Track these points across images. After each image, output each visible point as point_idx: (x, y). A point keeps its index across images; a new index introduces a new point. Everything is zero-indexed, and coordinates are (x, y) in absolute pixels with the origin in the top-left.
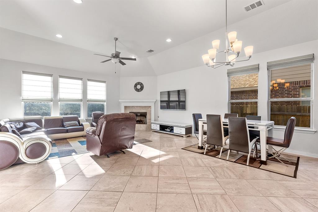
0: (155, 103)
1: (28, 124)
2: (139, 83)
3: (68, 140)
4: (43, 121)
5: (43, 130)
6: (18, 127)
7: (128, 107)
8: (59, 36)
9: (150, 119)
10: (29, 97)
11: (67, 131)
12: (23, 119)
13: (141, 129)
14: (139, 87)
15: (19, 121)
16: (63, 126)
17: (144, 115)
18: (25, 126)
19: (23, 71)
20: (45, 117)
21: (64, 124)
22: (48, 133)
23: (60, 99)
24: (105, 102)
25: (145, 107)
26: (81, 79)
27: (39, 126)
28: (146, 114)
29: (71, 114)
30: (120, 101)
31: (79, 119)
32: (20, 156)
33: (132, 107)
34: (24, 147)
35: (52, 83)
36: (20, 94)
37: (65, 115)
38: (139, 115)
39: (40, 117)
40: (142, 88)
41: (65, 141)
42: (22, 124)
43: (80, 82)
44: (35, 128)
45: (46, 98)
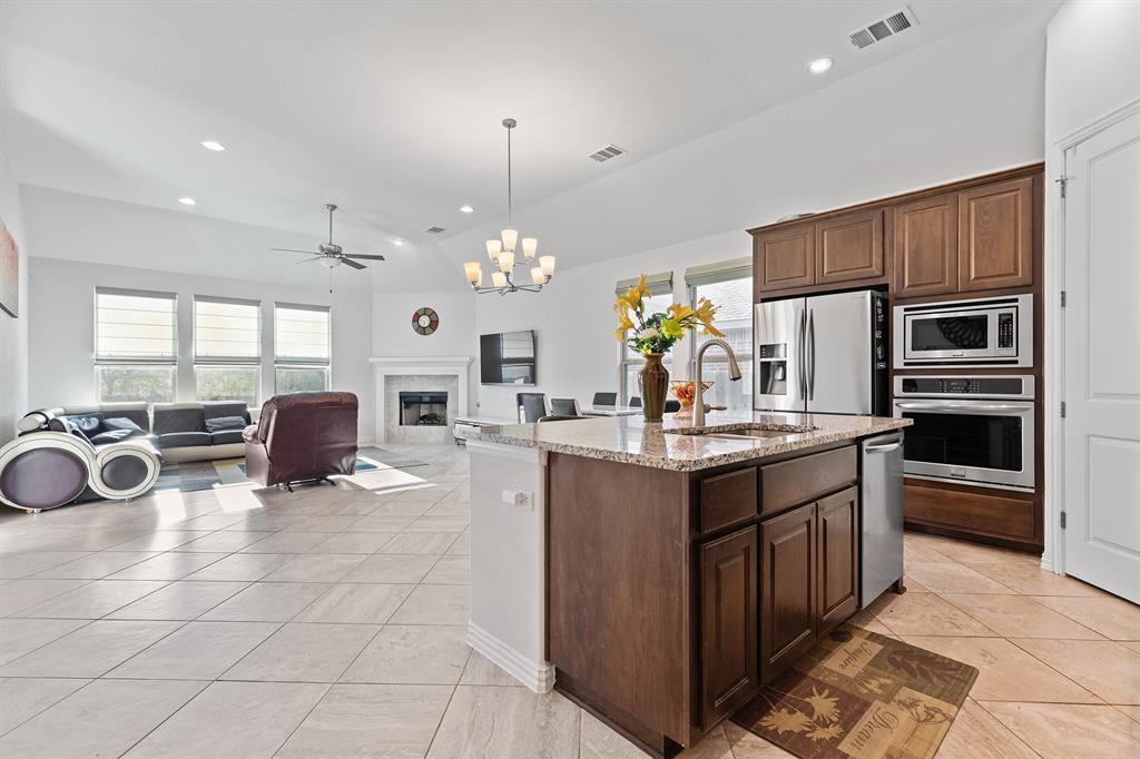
0: (469, 367)
1: (111, 421)
2: (426, 311)
3: (214, 463)
4: (151, 416)
5: (151, 436)
6: (86, 427)
7: (397, 376)
8: (187, 201)
9: (456, 412)
10: (113, 354)
11: (213, 441)
12: (99, 409)
13: (432, 439)
14: (424, 321)
15: (88, 415)
16: (204, 428)
17: (440, 399)
18: (102, 428)
19: (97, 288)
20: (156, 404)
21: (207, 424)
22: (161, 444)
23: (196, 357)
24: (327, 363)
25: (444, 377)
26: (256, 303)
27: (138, 427)
28: (446, 397)
29: (227, 398)
30: (371, 360)
31: (249, 410)
32: (90, 483)
33: (408, 376)
34: (99, 462)
35: (176, 316)
36: (90, 345)
37: (212, 400)
38: (426, 399)
39: (141, 405)
40: (434, 324)
41: (206, 465)
42: (95, 422)
43: (253, 311)
44: (129, 431)
45: (160, 355)
